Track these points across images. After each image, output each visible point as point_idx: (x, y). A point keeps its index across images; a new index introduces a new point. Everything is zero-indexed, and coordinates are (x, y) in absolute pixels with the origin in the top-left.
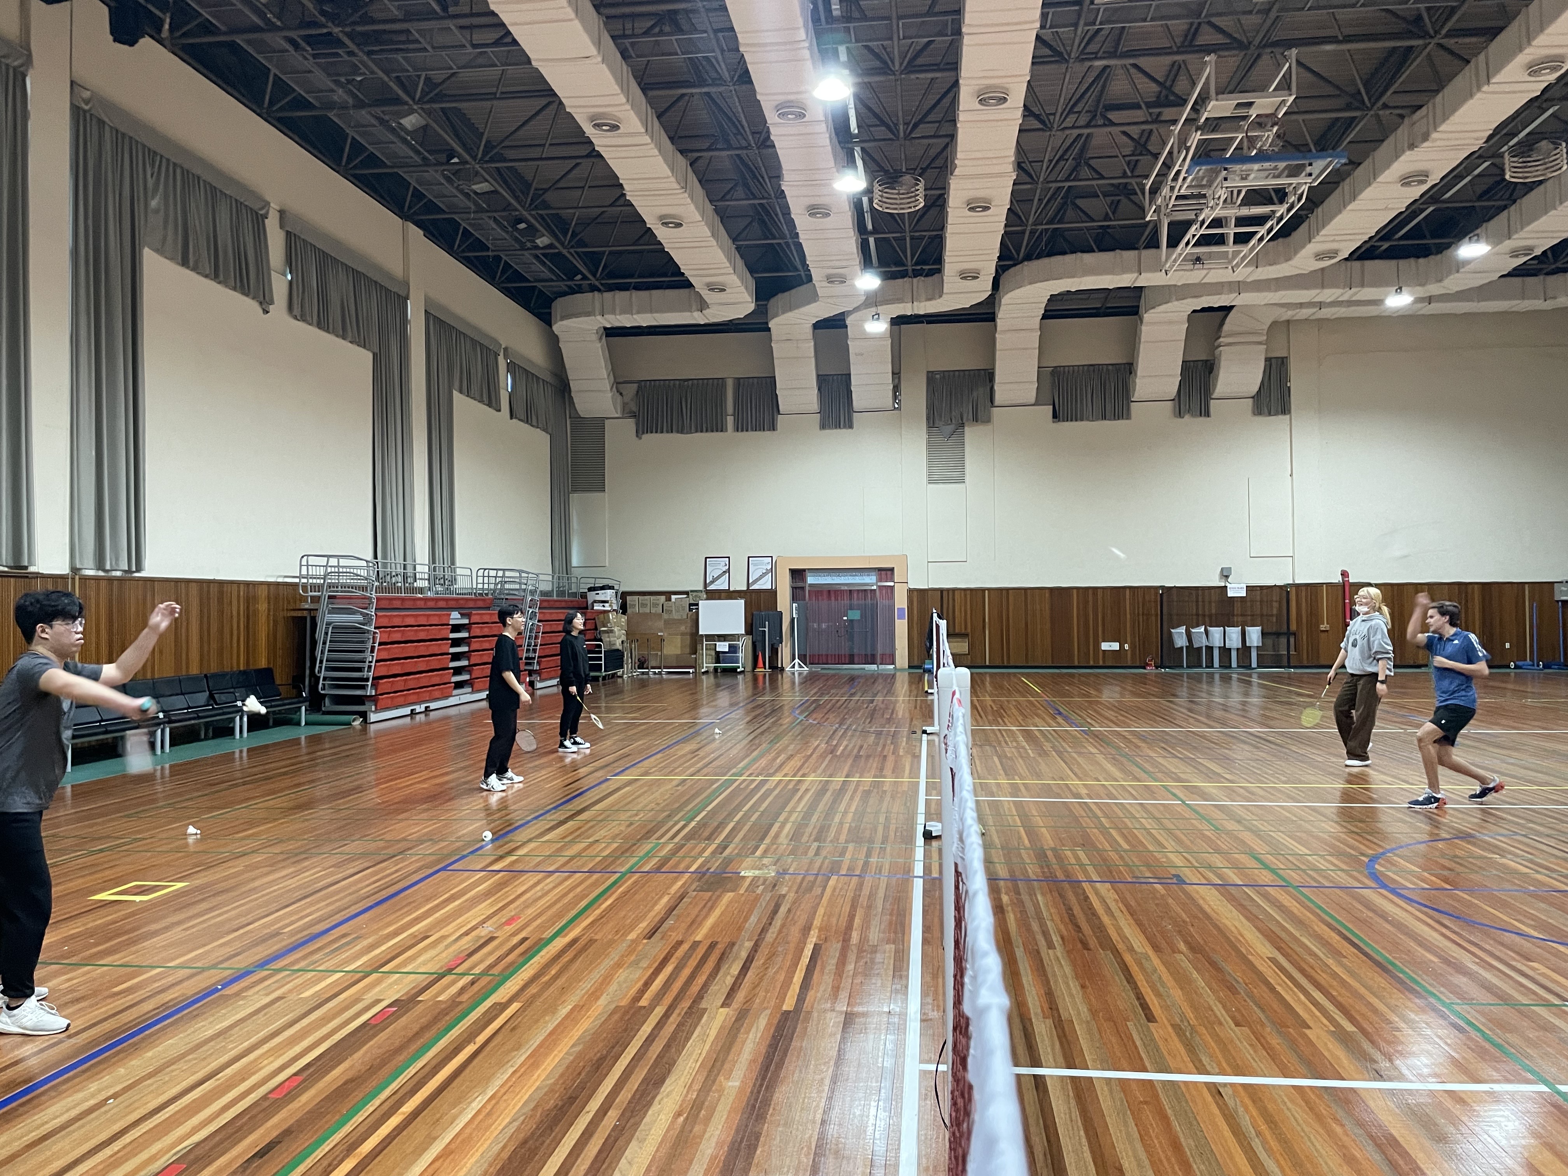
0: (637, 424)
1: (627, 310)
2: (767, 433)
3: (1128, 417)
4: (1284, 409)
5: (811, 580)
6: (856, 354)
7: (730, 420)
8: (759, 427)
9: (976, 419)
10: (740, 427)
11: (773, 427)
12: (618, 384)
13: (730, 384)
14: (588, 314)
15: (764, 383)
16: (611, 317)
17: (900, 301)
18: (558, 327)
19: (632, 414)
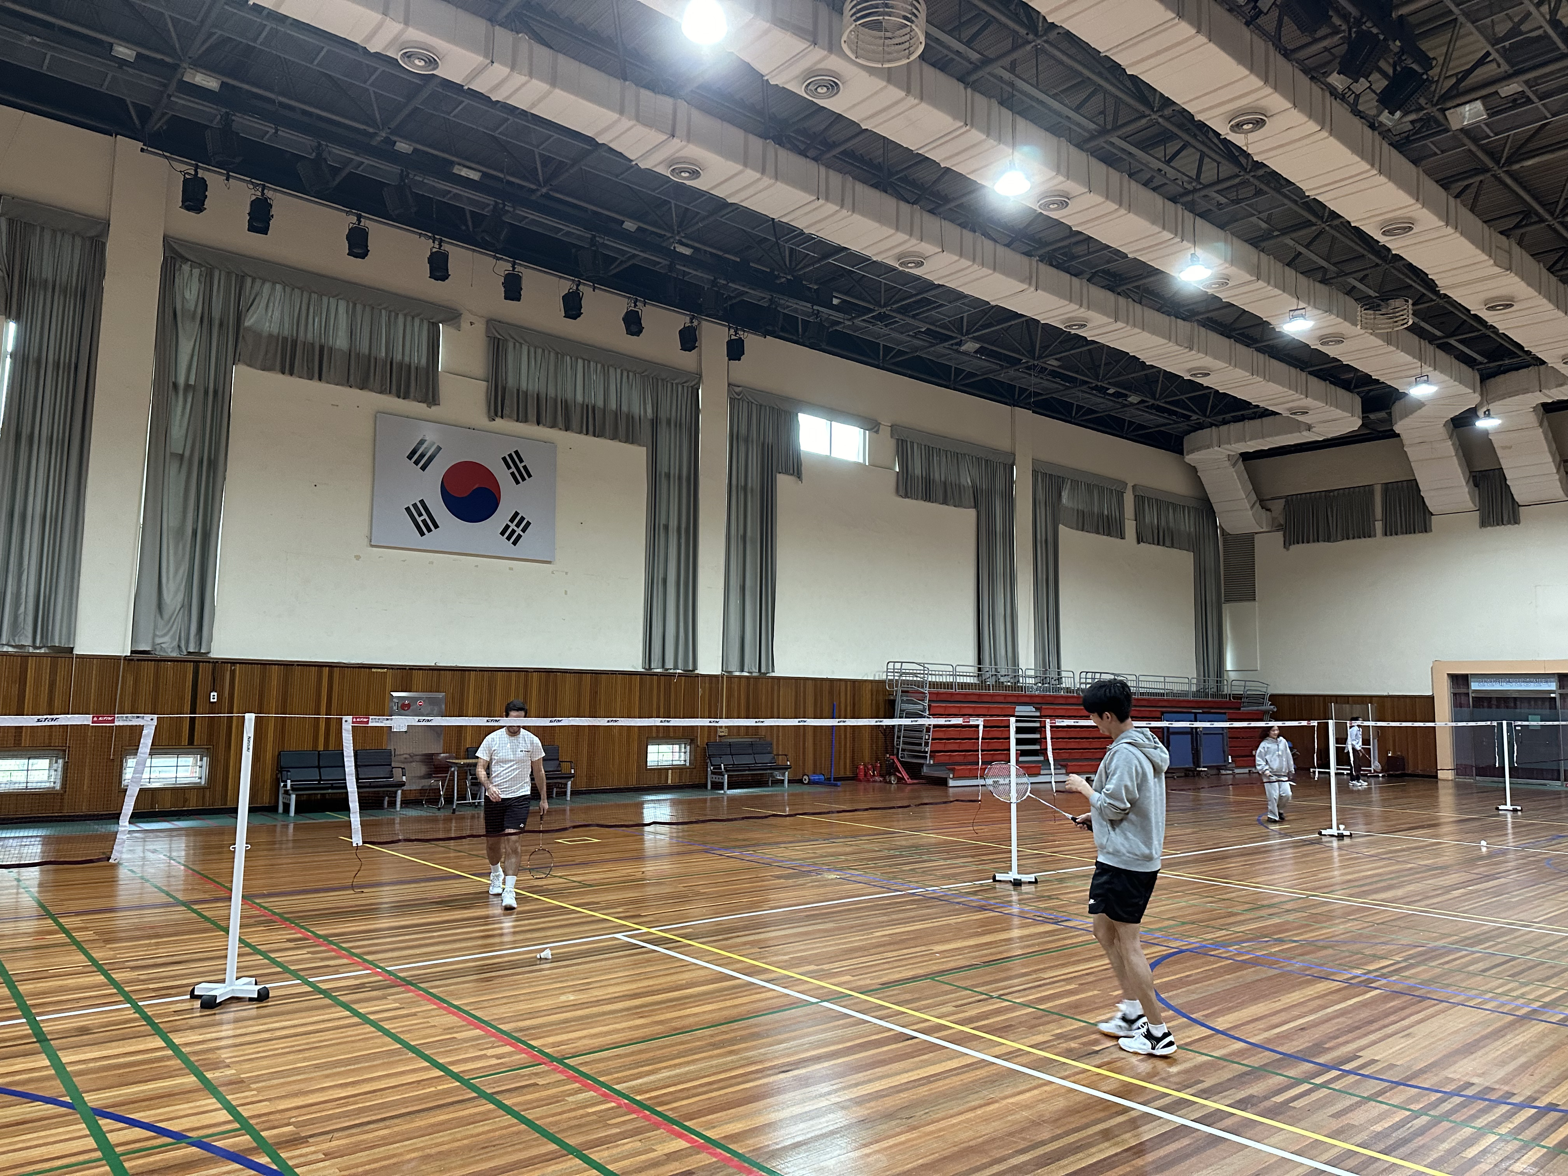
0: (1284, 537)
1: (1242, 439)
2: (1421, 537)
5: (1475, 686)
6: (1504, 448)
7: (1379, 525)
8: (1410, 529)
10: (1389, 531)
11: (1426, 529)
12: (1263, 502)
13: (1378, 490)
14: (1208, 446)
15: (1413, 486)
16: (1228, 446)
17: (1526, 391)
18: (1190, 458)
19: (1279, 528)
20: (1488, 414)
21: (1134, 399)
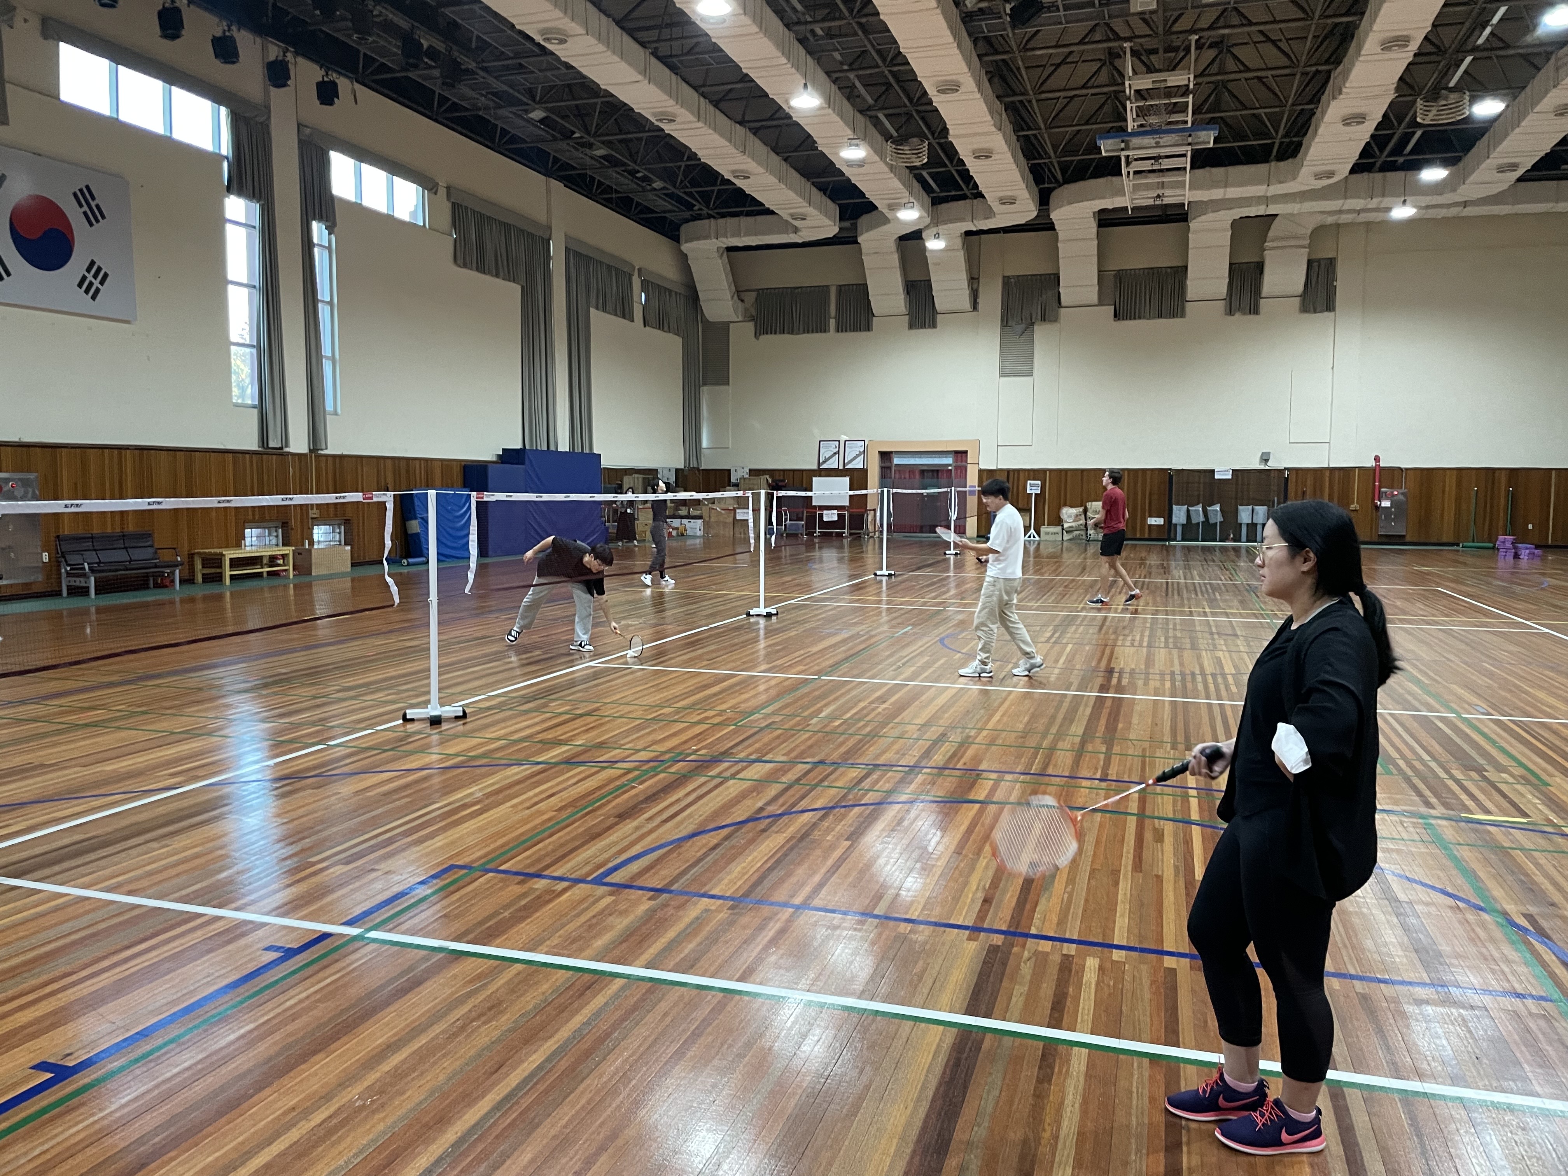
0: (756, 327)
1: (738, 234)
2: (863, 334)
3: (1183, 315)
4: (1329, 306)
5: (897, 461)
6: (935, 264)
7: (832, 322)
8: (856, 327)
9: (1044, 319)
10: (840, 328)
11: (868, 328)
12: (739, 293)
13: (833, 292)
14: (707, 237)
15: (862, 290)
16: (724, 240)
17: (962, 220)
18: (685, 247)
19: (752, 319)
20: (937, 236)
21: (658, 184)
